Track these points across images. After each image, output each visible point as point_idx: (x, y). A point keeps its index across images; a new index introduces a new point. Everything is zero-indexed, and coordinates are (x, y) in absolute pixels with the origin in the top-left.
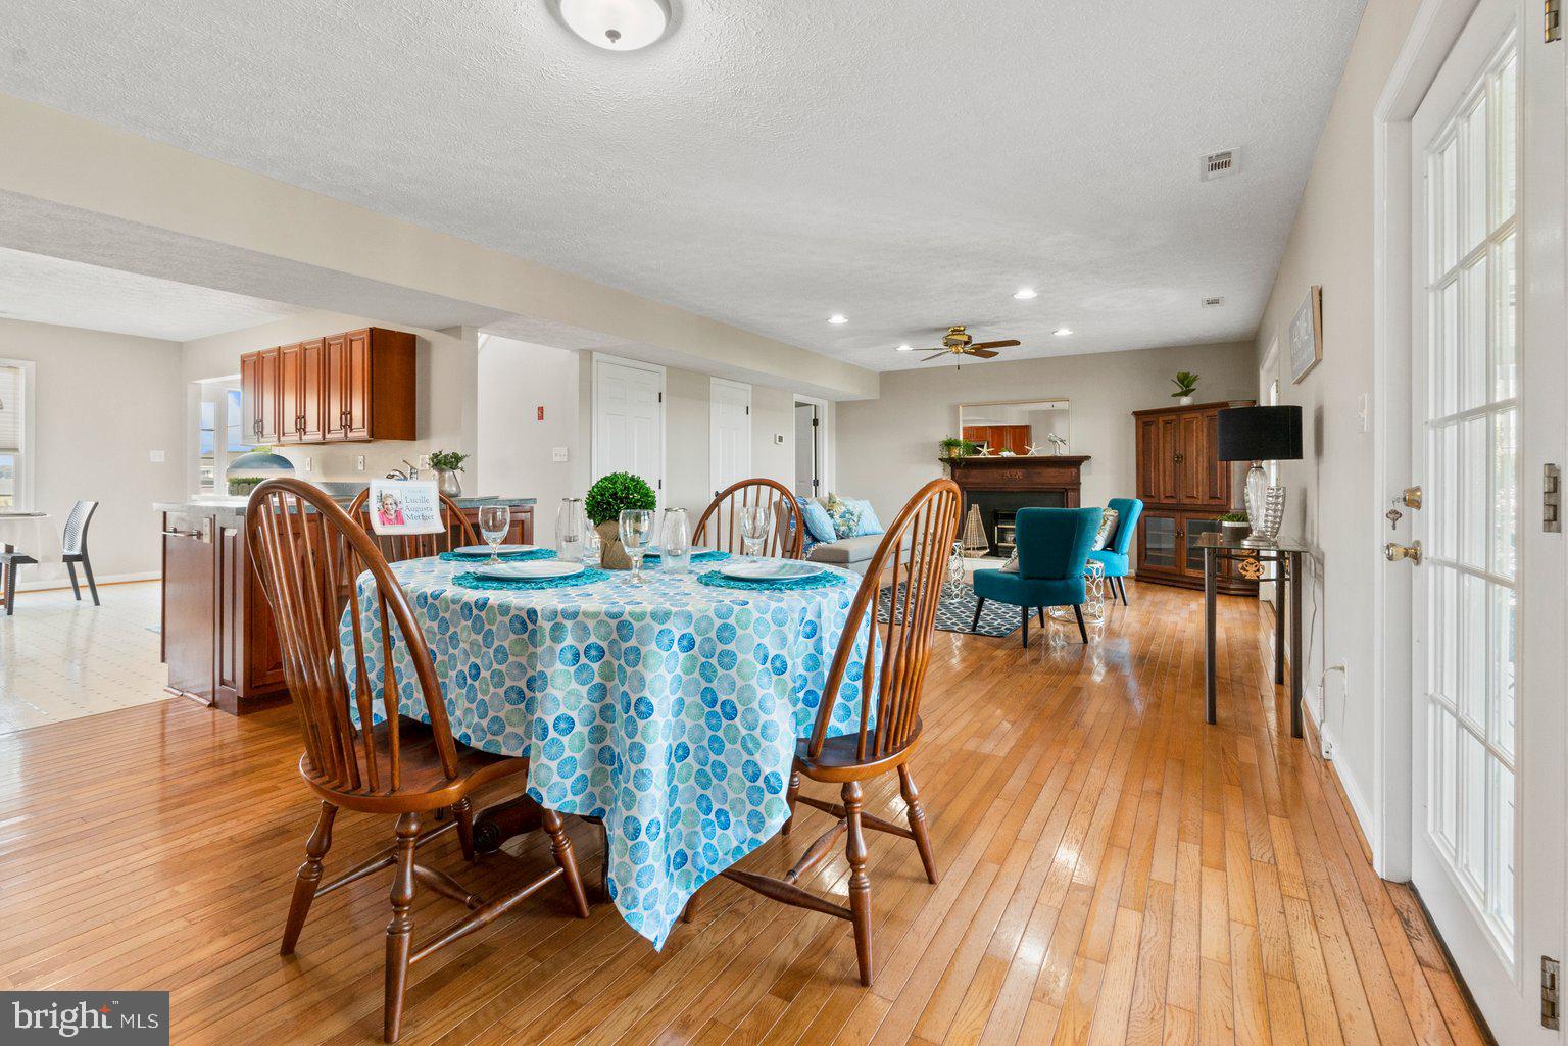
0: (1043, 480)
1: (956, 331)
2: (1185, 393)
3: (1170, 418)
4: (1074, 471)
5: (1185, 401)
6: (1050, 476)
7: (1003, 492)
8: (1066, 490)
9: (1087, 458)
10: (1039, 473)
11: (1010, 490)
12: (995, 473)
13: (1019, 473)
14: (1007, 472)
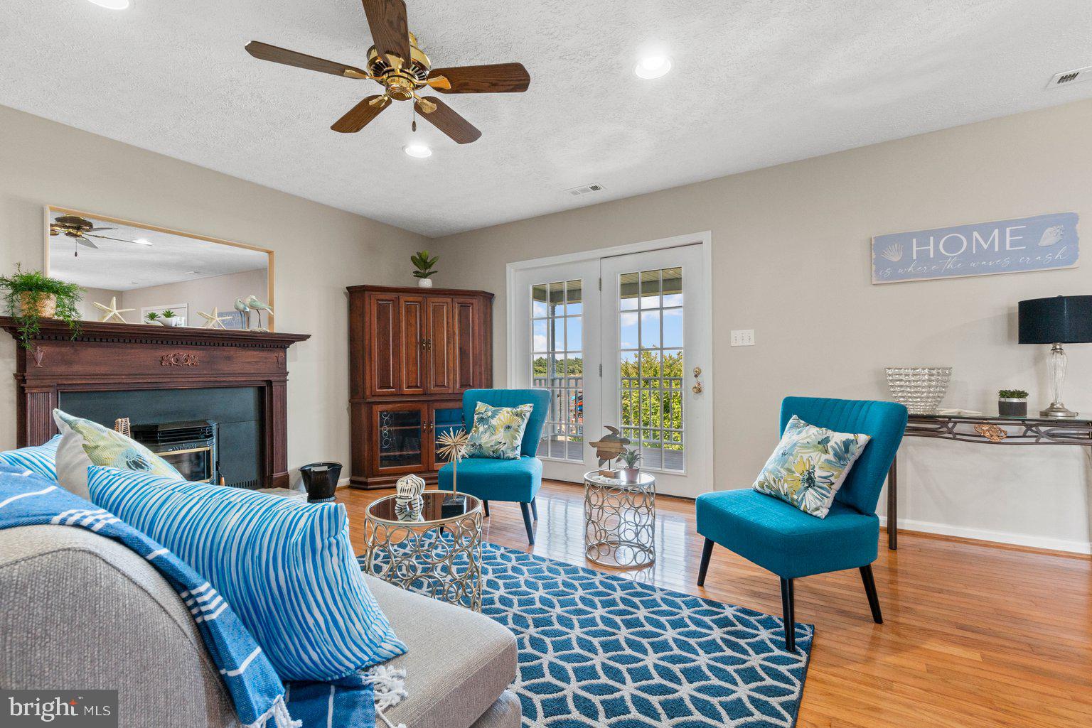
0: (234, 368)
3: (412, 298)
4: (280, 354)
5: (426, 283)
6: (242, 363)
7: (156, 390)
8: (270, 383)
9: (304, 338)
10: (229, 358)
11: (172, 386)
12: (143, 358)
13: (193, 356)
14: (171, 354)
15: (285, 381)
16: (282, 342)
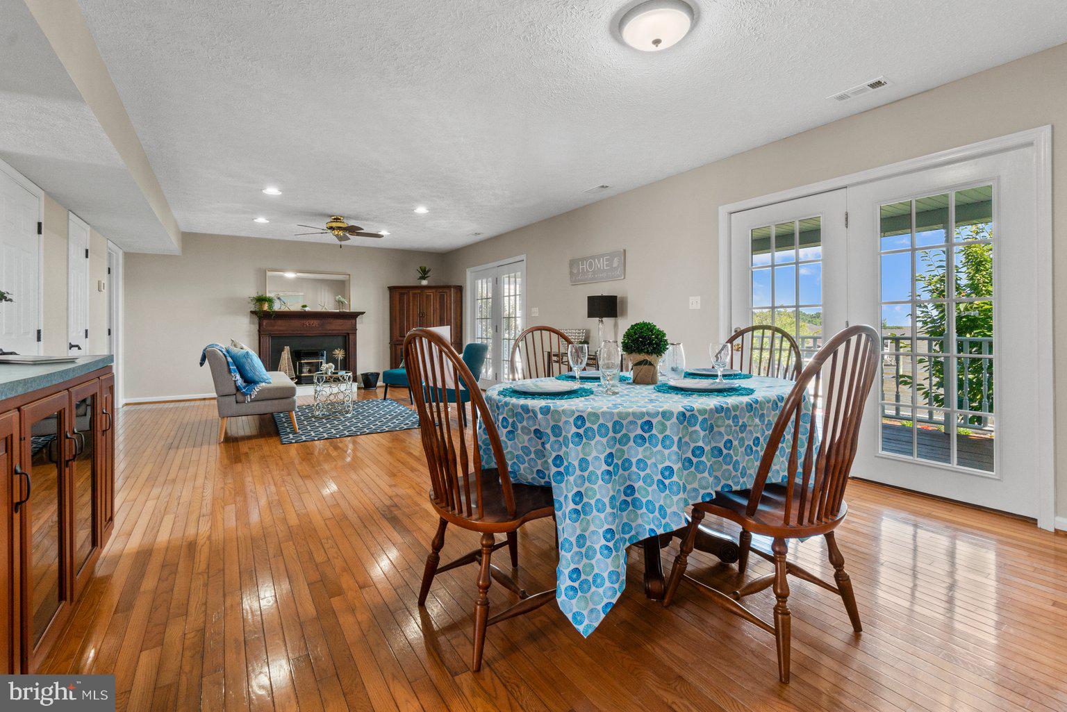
0: (333, 328)
1: (337, 220)
2: (423, 278)
3: (417, 291)
4: (353, 321)
5: (424, 283)
6: (337, 326)
7: (302, 337)
8: (348, 334)
9: (363, 313)
10: (330, 323)
11: (308, 335)
12: (296, 323)
13: (315, 323)
14: (307, 322)
15: (356, 333)
16: (354, 316)
